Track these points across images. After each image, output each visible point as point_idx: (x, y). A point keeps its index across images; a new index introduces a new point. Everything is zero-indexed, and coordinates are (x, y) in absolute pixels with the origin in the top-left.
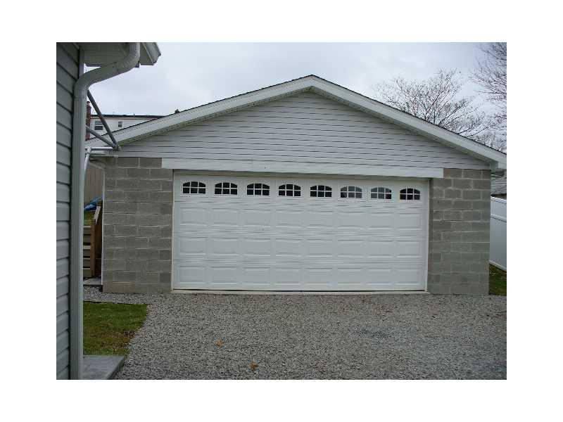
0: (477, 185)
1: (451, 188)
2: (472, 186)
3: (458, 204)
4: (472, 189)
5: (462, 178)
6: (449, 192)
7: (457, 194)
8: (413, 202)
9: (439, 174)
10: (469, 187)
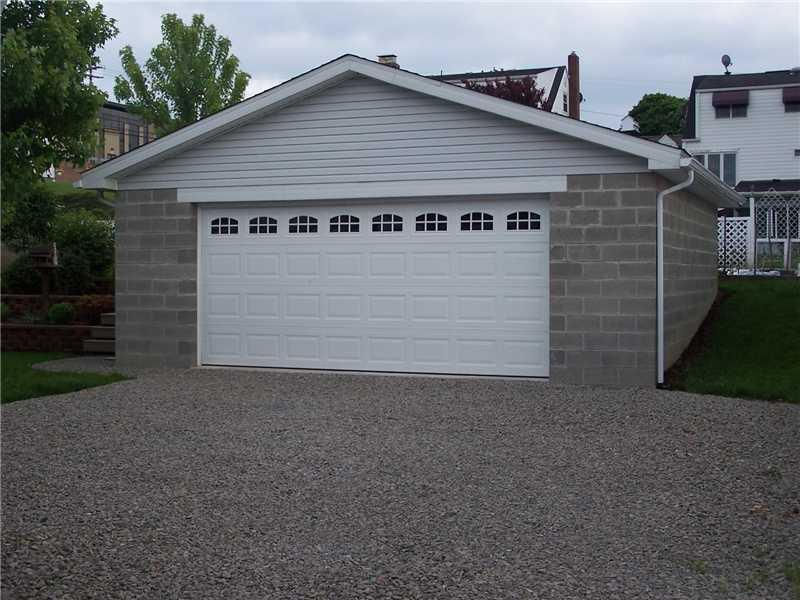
0: (628, 199)
1: (578, 207)
2: (619, 202)
3: (593, 234)
4: (619, 206)
5: (601, 189)
6: (575, 214)
7: (592, 216)
8: (529, 233)
9: (560, 185)
10: (614, 204)
